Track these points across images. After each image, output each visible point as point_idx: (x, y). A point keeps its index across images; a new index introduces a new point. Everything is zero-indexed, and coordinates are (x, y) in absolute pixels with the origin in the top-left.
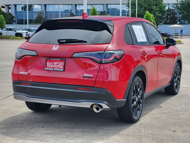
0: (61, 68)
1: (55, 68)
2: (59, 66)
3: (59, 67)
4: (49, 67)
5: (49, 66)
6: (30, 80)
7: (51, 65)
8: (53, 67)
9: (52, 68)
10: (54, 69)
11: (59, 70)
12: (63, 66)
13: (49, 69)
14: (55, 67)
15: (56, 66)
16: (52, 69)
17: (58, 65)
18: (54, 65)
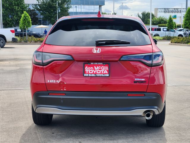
0: (106, 73)
1: (98, 74)
2: (102, 71)
3: (102, 73)
4: (88, 73)
5: (88, 71)
6: (63, 89)
7: (92, 71)
8: (95, 73)
9: (93, 73)
10: (96, 75)
11: (103, 76)
12: (107, 70)
13: (90, 75)
14: (97, 72)
15: (99, 72)
16: (93, 75)
17: (100, 69)
18: (95, 70)
